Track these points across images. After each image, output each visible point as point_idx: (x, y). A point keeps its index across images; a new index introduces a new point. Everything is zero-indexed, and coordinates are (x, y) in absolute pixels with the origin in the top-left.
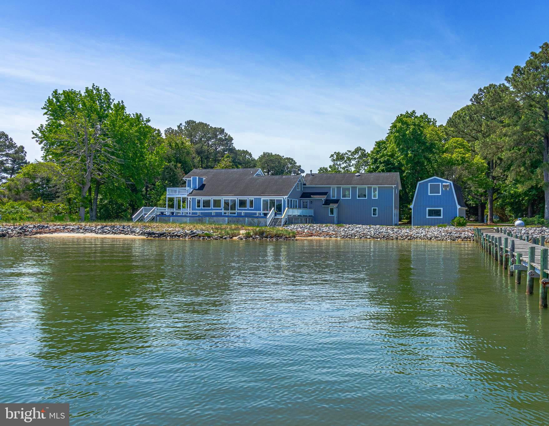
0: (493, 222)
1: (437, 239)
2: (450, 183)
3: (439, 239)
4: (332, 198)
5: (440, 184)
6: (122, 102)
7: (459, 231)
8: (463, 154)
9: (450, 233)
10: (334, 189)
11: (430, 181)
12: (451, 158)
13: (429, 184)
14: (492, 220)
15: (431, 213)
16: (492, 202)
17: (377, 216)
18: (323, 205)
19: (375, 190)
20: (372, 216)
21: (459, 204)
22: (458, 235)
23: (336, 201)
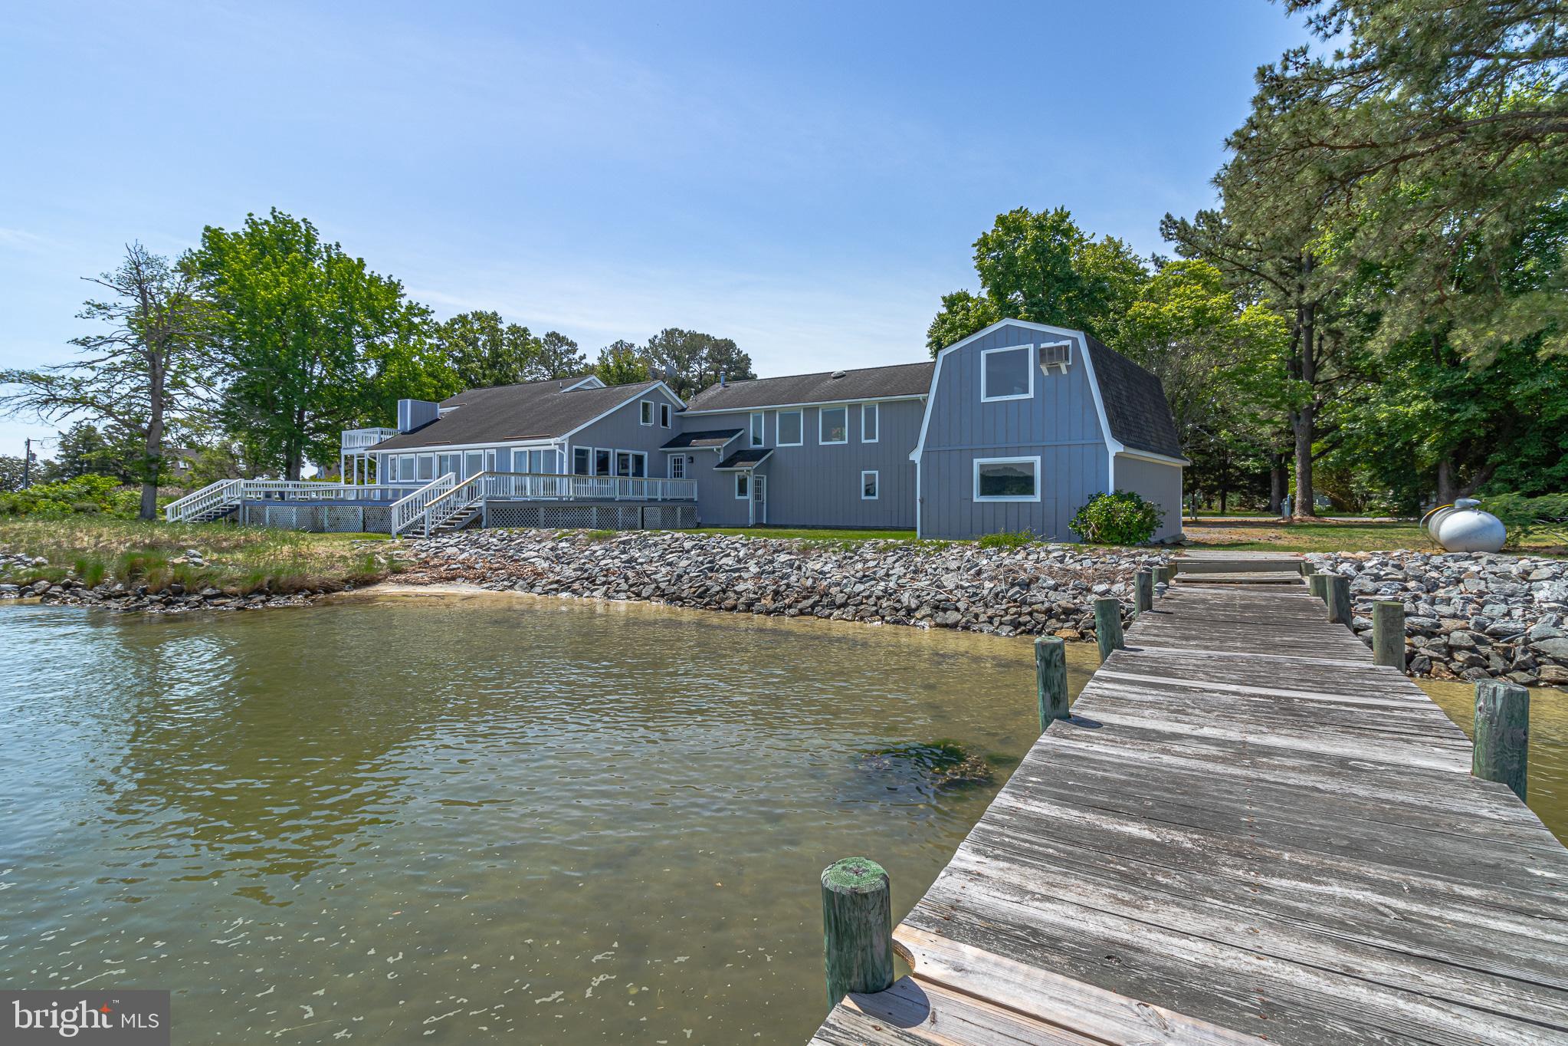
0: (1312, 513)
1: (940, 617)
2: (1075, 340)
3: (952, 617)
4: (752, 446)
5: (1031, 347)
6: (338, 245)
7: (1077, 575)
8: (1202, 298)
9: (1026, 585)
10: (757, 420)
11: (983, 343)
12: (1157, 314)
13: (983, 354)
14: (1307, 507)
15: (996, 482)
16: (1308, 460)
17: (876, 497)
18: (719, 466)
19: (870, 413)
20: (864, 497)
21: (1117, 434)
22: (1063, 600)
23: (756, 455)
